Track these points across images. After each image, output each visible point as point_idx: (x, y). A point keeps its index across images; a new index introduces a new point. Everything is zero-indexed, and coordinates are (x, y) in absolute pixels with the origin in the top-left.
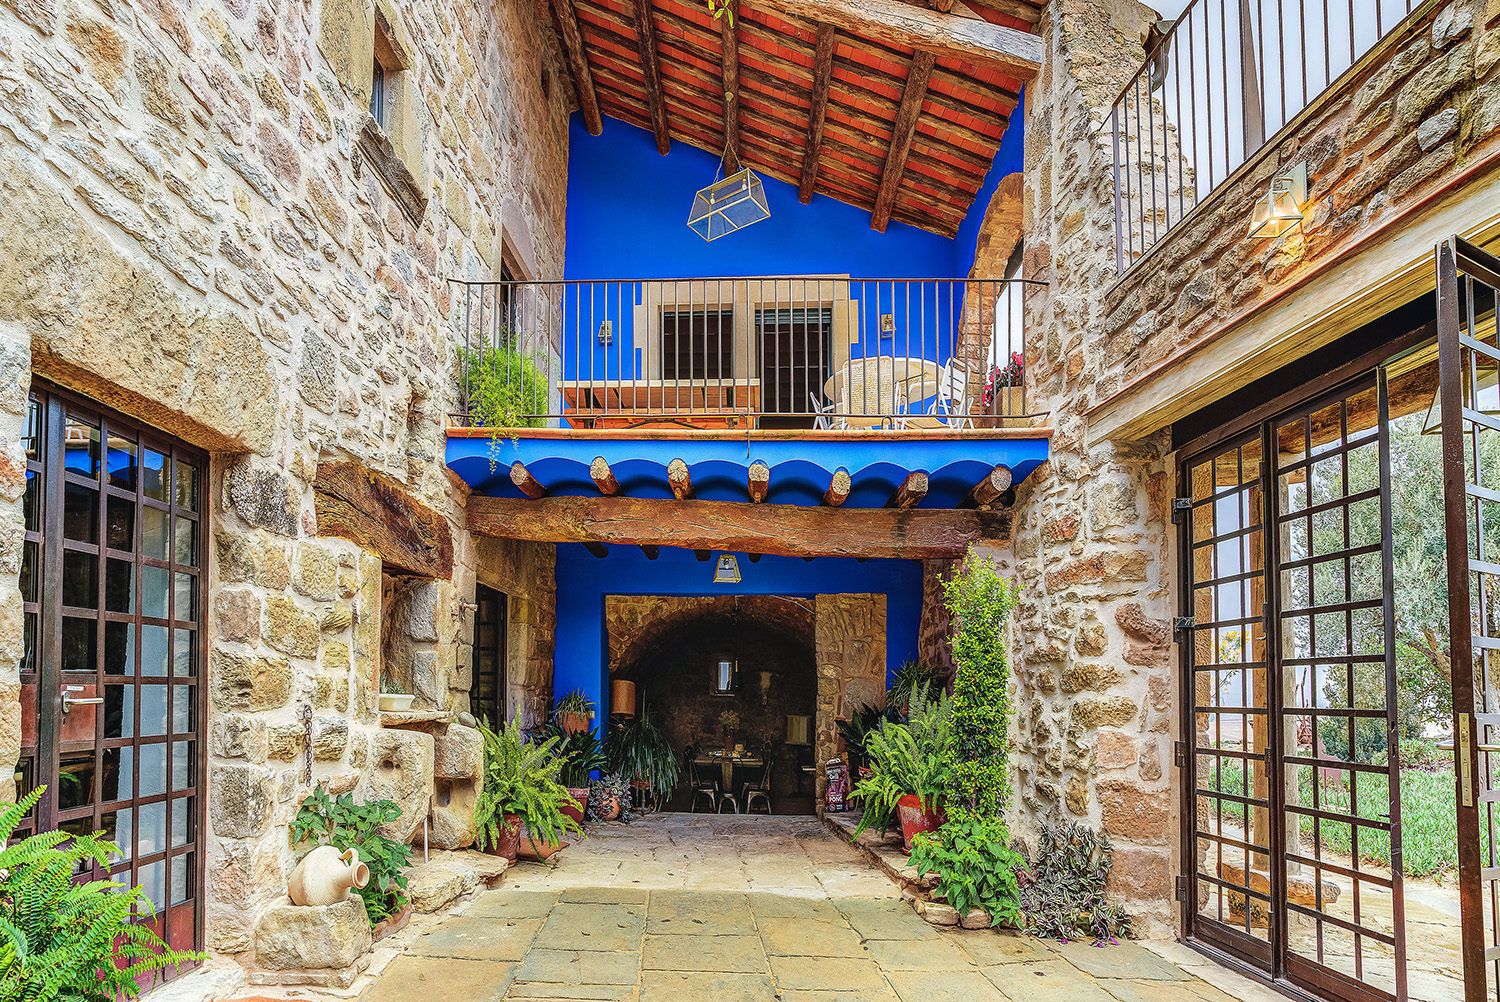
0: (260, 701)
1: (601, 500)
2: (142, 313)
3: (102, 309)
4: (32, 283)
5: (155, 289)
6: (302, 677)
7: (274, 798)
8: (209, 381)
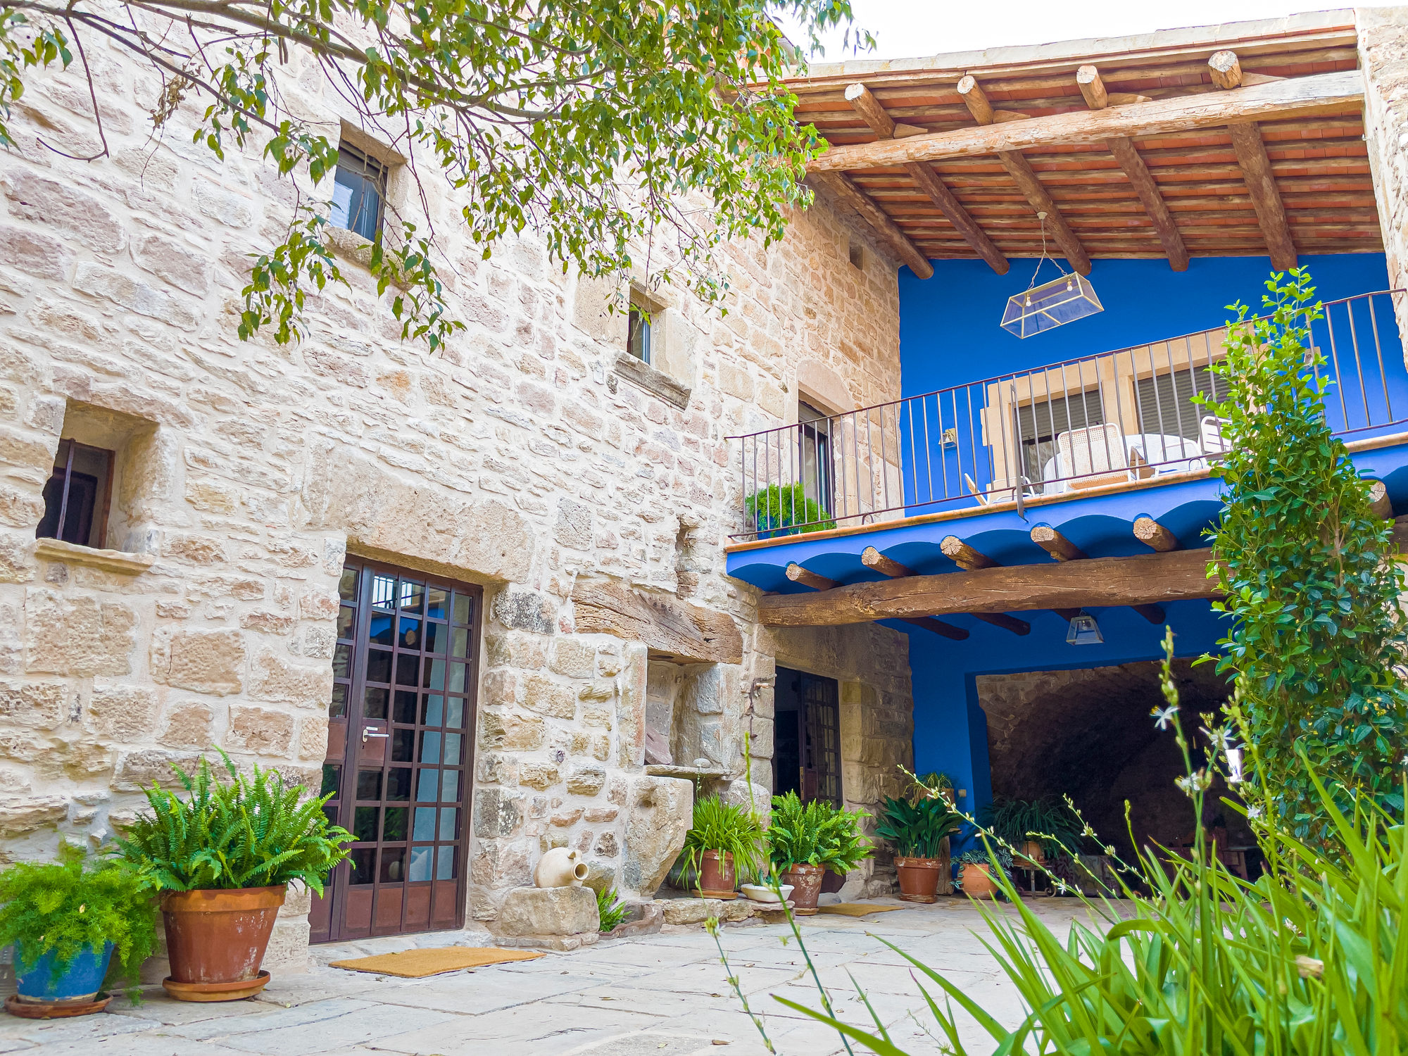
0: (512, 744)
1: (886, 582)
2: (421, 512)
3: (393, 514)
4: (348, 509)
5: (431, 496)
6: (555, 731)
7: (525, 814)
8: (472, 543)
